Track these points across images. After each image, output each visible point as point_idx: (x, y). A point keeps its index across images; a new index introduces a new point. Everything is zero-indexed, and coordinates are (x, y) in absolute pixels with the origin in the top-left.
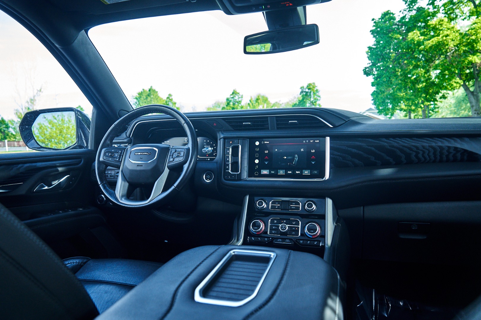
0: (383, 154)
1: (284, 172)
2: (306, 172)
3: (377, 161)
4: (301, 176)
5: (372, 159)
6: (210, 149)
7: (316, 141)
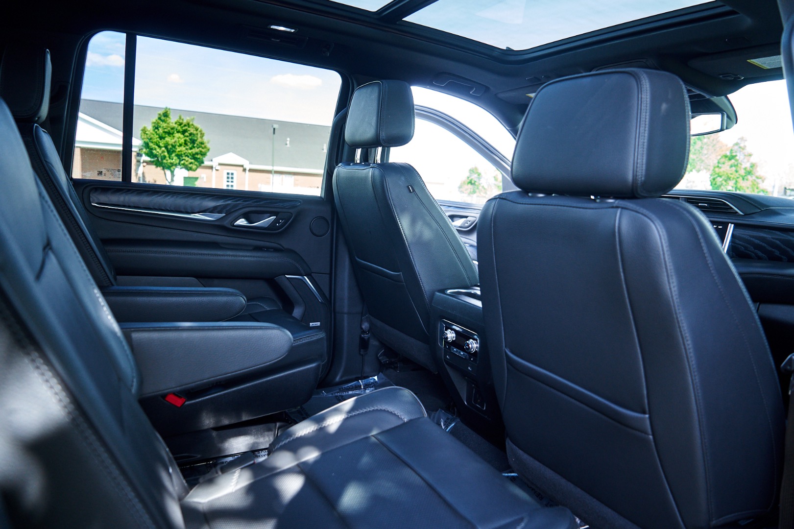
0: (789, 250)
3: (783, 256)
5: (777, 253)
7: (719, 227)
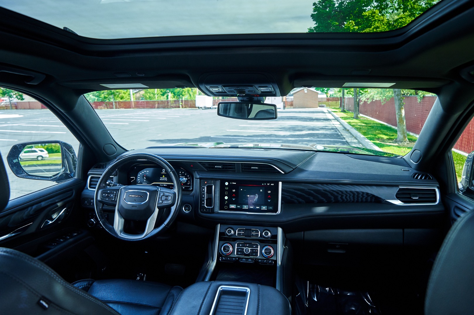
0: (318, 196)
1: (248, 207)
2: (264, 208)
3: (315, 200)
4: (260, 211)
6: (185, 179)
7: (271, 184)
